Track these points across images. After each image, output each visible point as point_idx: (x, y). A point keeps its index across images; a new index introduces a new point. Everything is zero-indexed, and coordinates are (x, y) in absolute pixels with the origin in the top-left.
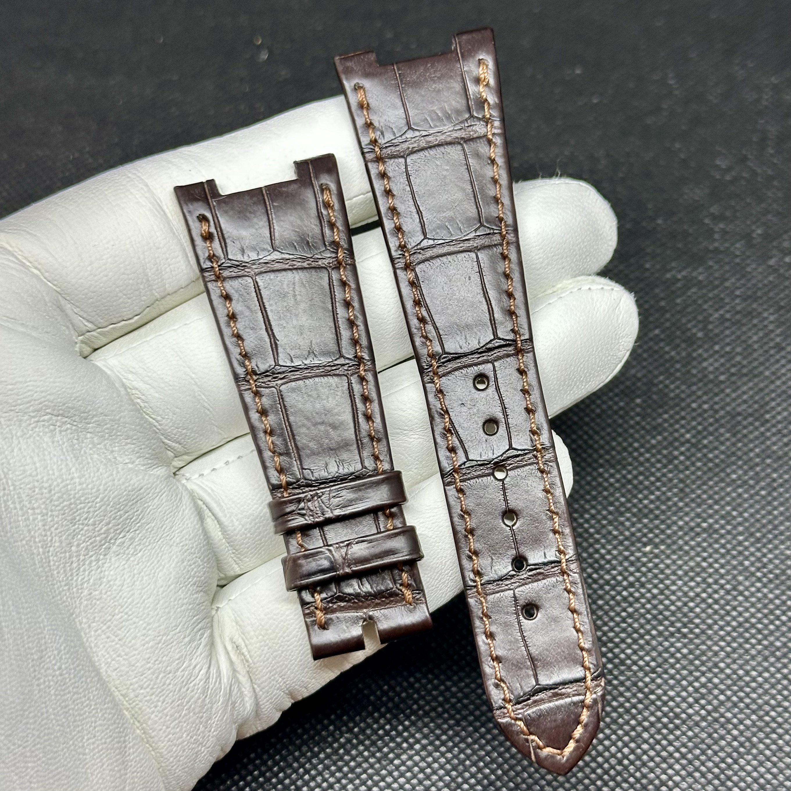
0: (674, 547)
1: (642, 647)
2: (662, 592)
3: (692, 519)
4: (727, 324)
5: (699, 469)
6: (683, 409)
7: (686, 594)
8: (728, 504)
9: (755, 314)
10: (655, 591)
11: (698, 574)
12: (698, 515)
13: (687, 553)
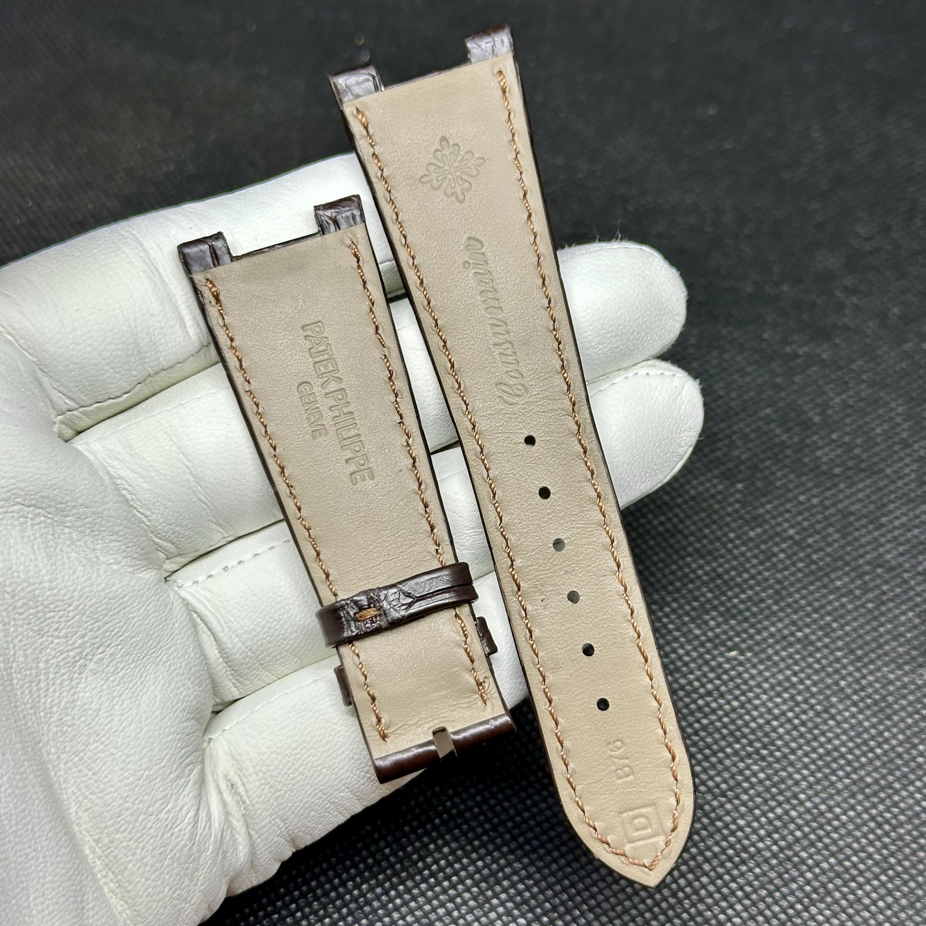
0: (763, 656)
1: (713, 766)
2: (742, 706)
3: (786, 627)
4: (849, 411)
5: (799, 570)
6: (789, 501)
7: (769, 711)
8: (829, 614)
9: (881, 402)
10: (735, 704)
11: (786, 690)
12: (794, 623)
13: (776, 664)
